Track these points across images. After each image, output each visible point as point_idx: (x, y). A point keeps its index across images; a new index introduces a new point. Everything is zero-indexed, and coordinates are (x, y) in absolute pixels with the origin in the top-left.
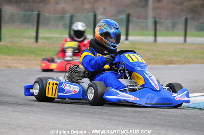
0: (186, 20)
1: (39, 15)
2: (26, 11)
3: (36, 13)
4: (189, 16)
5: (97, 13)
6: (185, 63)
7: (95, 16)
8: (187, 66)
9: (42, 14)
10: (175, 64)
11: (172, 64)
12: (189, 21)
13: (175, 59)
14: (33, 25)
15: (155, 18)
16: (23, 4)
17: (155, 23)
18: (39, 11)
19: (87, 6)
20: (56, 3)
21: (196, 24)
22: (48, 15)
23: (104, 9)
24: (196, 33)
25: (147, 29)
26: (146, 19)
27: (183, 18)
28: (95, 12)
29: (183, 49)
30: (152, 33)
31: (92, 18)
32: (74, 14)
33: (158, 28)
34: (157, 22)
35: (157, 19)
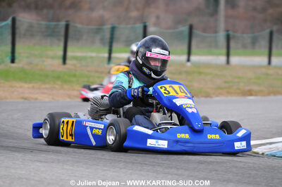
0: (271, 34)
1: (67, 27)
2: (49, 21)
3: (63, 23)
4: (275, 28)
5: (147, 24)
6: (269, 94)
7: (145, 28)
8: (272, 97)
9: (72, 24)
10: (256, 95)
11: (251, 95)
12: (275, 36)
13: (255, 88)
14: (59, 40)
15: (228, 31)
16: (45, 11)
17: (228, 38)
18: (67, 21)
19: (134, 14)
20: (92, 9)
22: (79, 26)
23: (158, 17)
25: (216, 46)
26: (216, 32)
27: (268, 31)
28: (144, 23)
29: (267, 74)
30: (224, 51)
31: (141, 31)
32: (117, 25)
33: (232, 44)
34: (231, 36)
35: (231, 33)
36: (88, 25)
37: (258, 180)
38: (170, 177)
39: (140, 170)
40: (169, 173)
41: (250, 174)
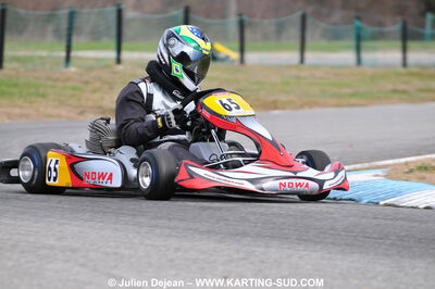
0: (304, 19)
1: (3, 13)
4: (310, 10)
5: (123, 7)
6: (302, 106)
7: (120, 13)
8: (306, 111)
9: (10, 9)
10: (283, 108)
11: (276, 108)
12: (310, 21)
13: (283, 98)
15: (240, 15)
17: (242, 26)
18: (3, 4)
21: (323, 25)
22: (22, 11)
24: (324, 43)
25: (225, 38)
26: (224, 16)
27: (298, 14)
28: (118, 5)
29: (298, 77)
30: (236, 44)
31: (113, 17)
32: (78, 10)
33: (248, 34)
34: (245, 23)
35: (245, 18)
36: (35, 9)
37: (286, 231)
38: (158, 231)
39: (115, 223)
40: (156, 226)
41: (274, 223)
